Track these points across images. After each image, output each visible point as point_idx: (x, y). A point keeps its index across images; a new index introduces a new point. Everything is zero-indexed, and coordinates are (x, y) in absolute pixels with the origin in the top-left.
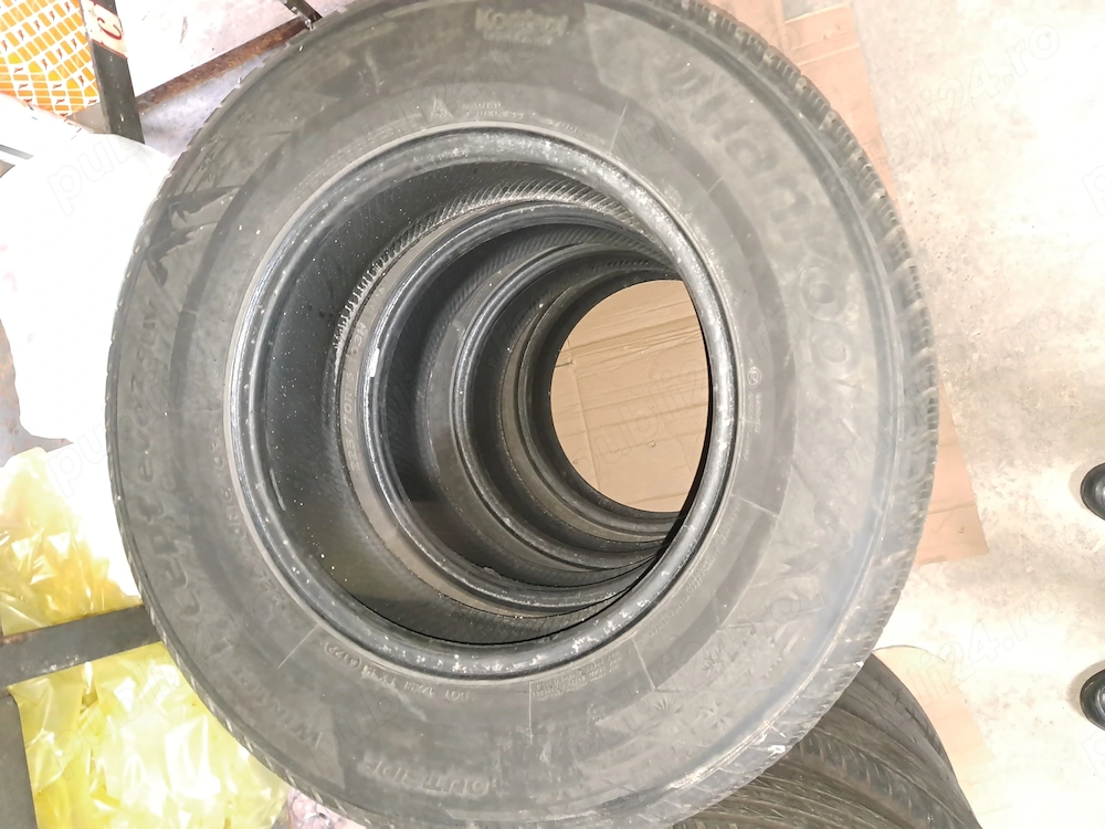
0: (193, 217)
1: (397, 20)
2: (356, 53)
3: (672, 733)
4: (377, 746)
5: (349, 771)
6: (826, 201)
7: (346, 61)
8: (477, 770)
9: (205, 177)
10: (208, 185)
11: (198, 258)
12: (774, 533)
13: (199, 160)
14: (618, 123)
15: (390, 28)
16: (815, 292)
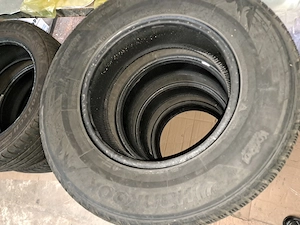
0: (244, 14)
1: (282, 104)
2: (277, 85)
3: (51, 111)
4: (81, 40)
5: (79, 32)
6: (144, 213)
7: (275, 80)
8: (66, 63)
9: (257, 21)
10: (254, 21)
11: (230, 14)
12: (76, 154)
13: (265, 19)
14: (204, 164)
15: (280, 100)
16: (122, 196)
